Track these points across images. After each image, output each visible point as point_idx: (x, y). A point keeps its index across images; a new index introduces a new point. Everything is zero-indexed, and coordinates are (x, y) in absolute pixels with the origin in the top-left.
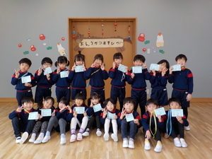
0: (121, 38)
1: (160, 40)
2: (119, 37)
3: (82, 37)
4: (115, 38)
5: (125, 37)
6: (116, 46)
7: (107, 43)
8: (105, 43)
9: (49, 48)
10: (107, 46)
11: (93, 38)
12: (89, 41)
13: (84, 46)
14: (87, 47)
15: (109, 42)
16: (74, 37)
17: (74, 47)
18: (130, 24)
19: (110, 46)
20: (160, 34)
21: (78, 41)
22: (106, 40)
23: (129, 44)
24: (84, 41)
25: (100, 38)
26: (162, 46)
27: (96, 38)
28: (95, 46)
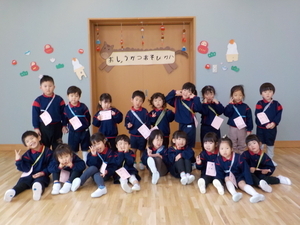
0: (172, 50)
1: (232, 51)
2: (168, 49)
3: (110, 49)
4: (161, 49)
5: (177, 49)
6: (163, 61)
7: (149, 58)
8: (146, 58)
9: (60, 66)
10: (149, 62)
11: (128, 50)
12: (121, 55)
13: (115, 63)
14: (119, 64)
15: (152, 56)
16: (98, 49)
17: (99, 64)
18: (184, 27)
19: (154, 62)
20: (232, 42)
21: (105, 55)
22: (149, 53)
23: (184, 58)
24: (114, 55)
25: (138, 50)
26: (236, 59)
27: (133, 50)
28: (130, 62)
